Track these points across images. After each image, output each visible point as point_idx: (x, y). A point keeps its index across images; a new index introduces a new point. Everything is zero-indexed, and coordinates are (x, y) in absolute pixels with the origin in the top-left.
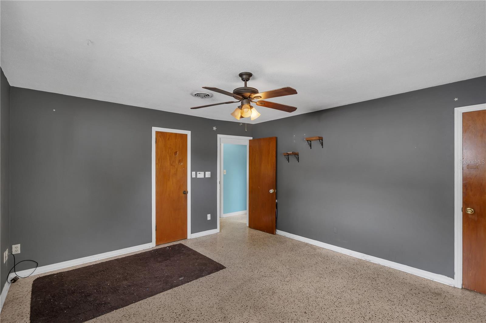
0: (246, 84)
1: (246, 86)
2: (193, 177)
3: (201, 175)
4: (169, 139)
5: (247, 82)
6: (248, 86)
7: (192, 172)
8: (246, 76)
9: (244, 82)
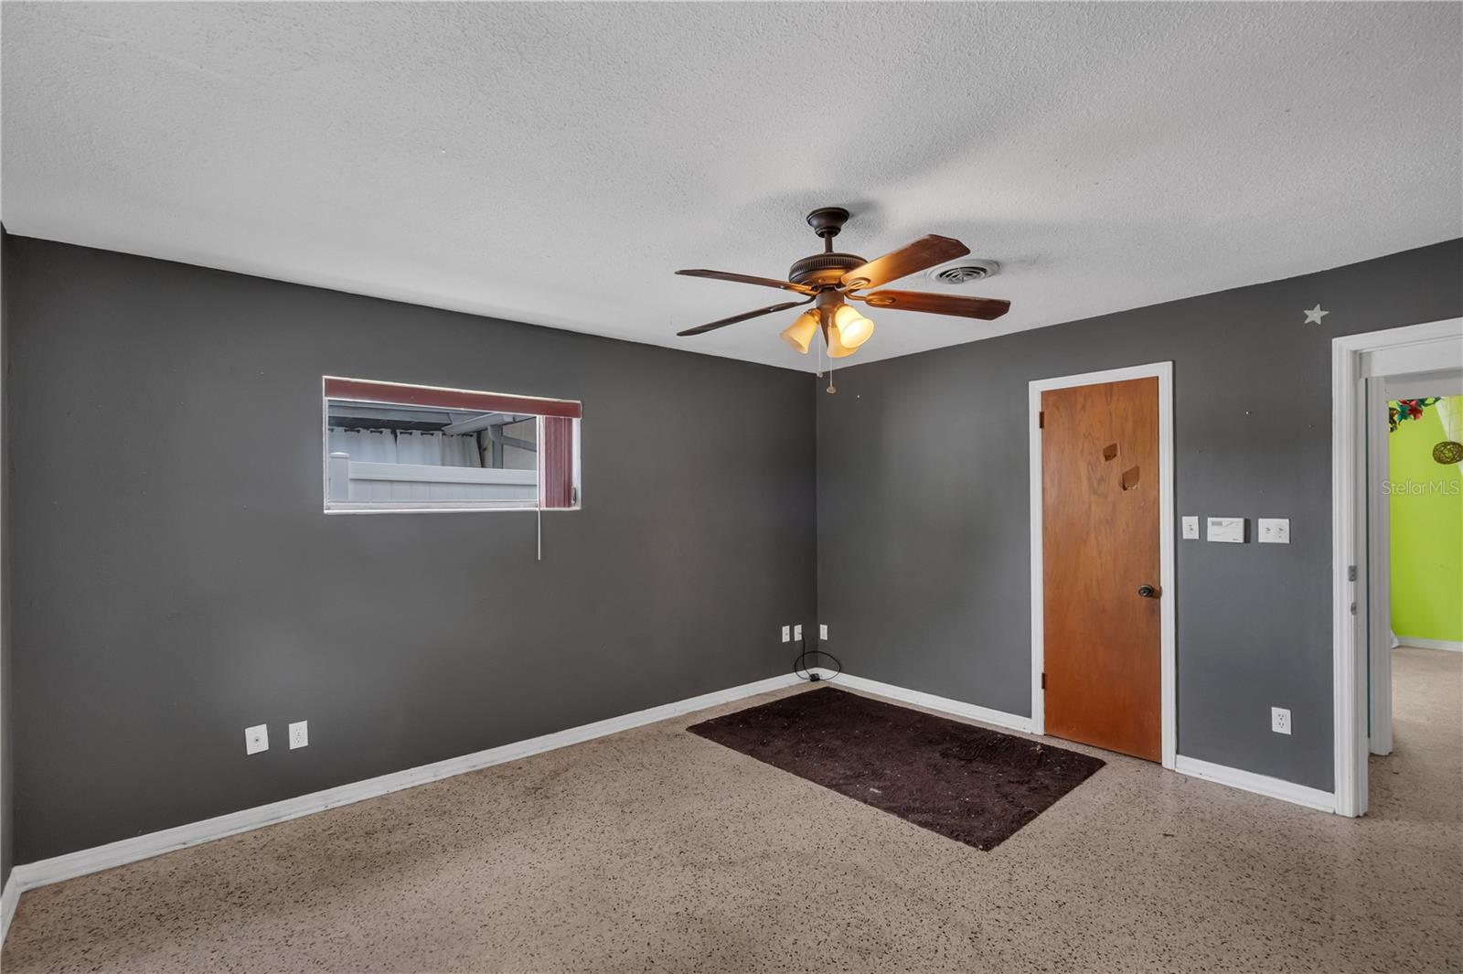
0: (829, 246)
1: (831, 251)
2: (1186, 536)
3: (1227, 530)
4: (1084, 408)
5: (833, 239)
6: (836, 250)
7: (1185, 519)
8: (831, 220)
9: (824, 239)
